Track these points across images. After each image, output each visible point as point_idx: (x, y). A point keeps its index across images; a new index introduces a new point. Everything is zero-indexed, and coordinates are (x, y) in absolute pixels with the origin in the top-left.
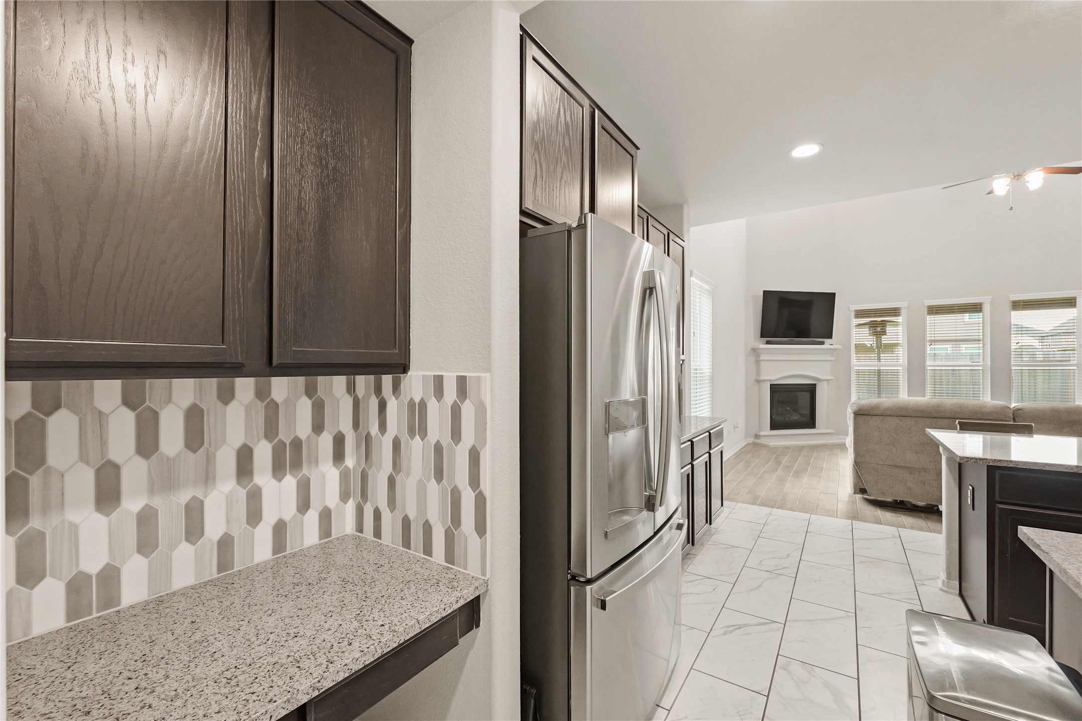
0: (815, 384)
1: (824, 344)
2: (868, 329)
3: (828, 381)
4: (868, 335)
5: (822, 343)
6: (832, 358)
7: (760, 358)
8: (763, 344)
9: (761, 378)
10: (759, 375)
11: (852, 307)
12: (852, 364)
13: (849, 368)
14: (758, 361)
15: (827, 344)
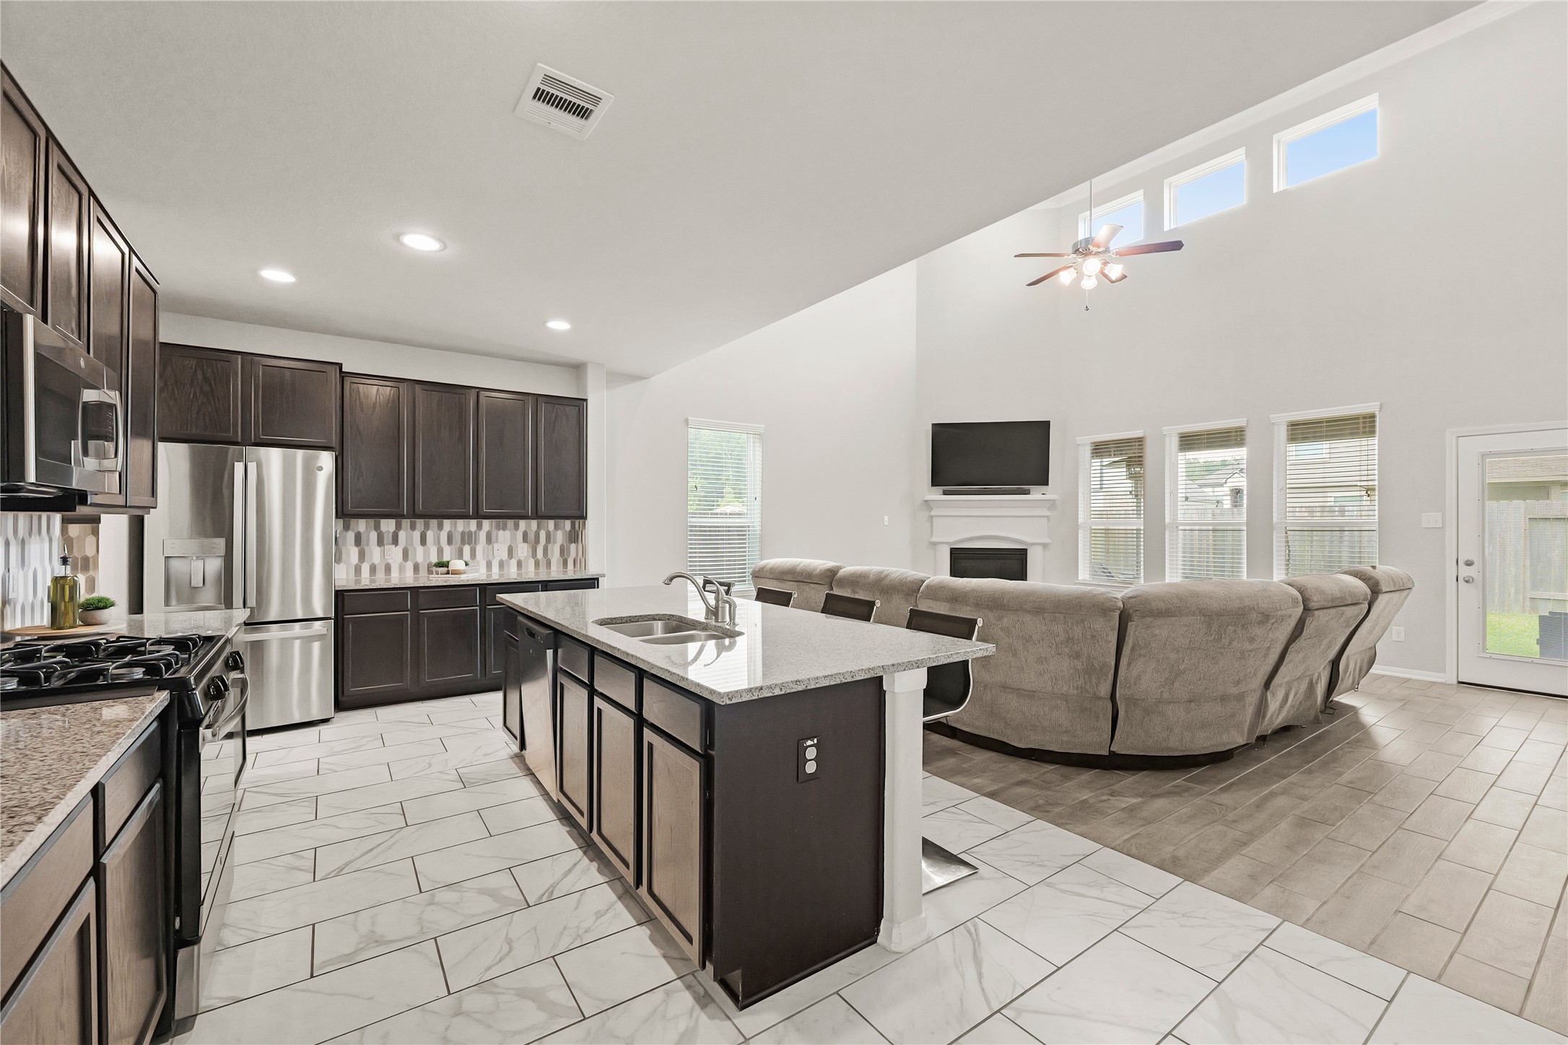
0: (1026, 550)
1: (1029, 494)
2: (1125, 470)
3: (1045, 546)
4: (1125, 477)
5: (1027, 492)
6: (1048, 513)
7: (933, 513)
8: (936, 495)
9: (934, 539)
10: (932, 535)
11: (1079, 439)
12: (1080, 521)
13: (1076, 527)
14: (931, 517)
15: (1037, 493)
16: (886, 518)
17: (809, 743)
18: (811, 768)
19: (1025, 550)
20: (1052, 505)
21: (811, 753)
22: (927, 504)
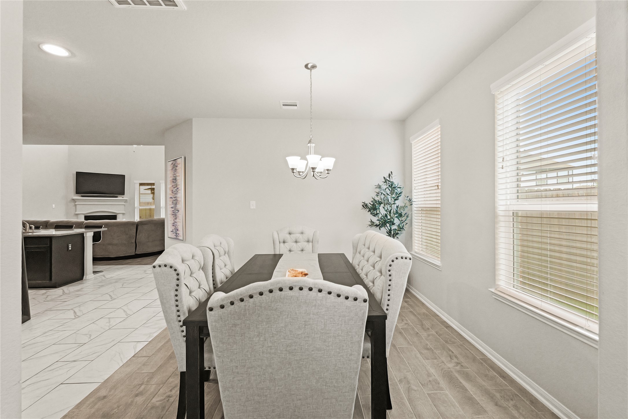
1: (117, 197)
3: (123, 214)
6: (124, 204)
7: (76, 204)
8: (78, 197)
9: (77, 213)
10: (76, 211)
11: (135, 181)
12: (136, 206)
13: (135, 208)
14: (76, 205)
15: (120, 198)
16: (54, 205)
17: (70, 245)
18: (70, 249)
19: (116, 215)
20: (126, 201)
21: (70, 246)
22: (74, 200)
